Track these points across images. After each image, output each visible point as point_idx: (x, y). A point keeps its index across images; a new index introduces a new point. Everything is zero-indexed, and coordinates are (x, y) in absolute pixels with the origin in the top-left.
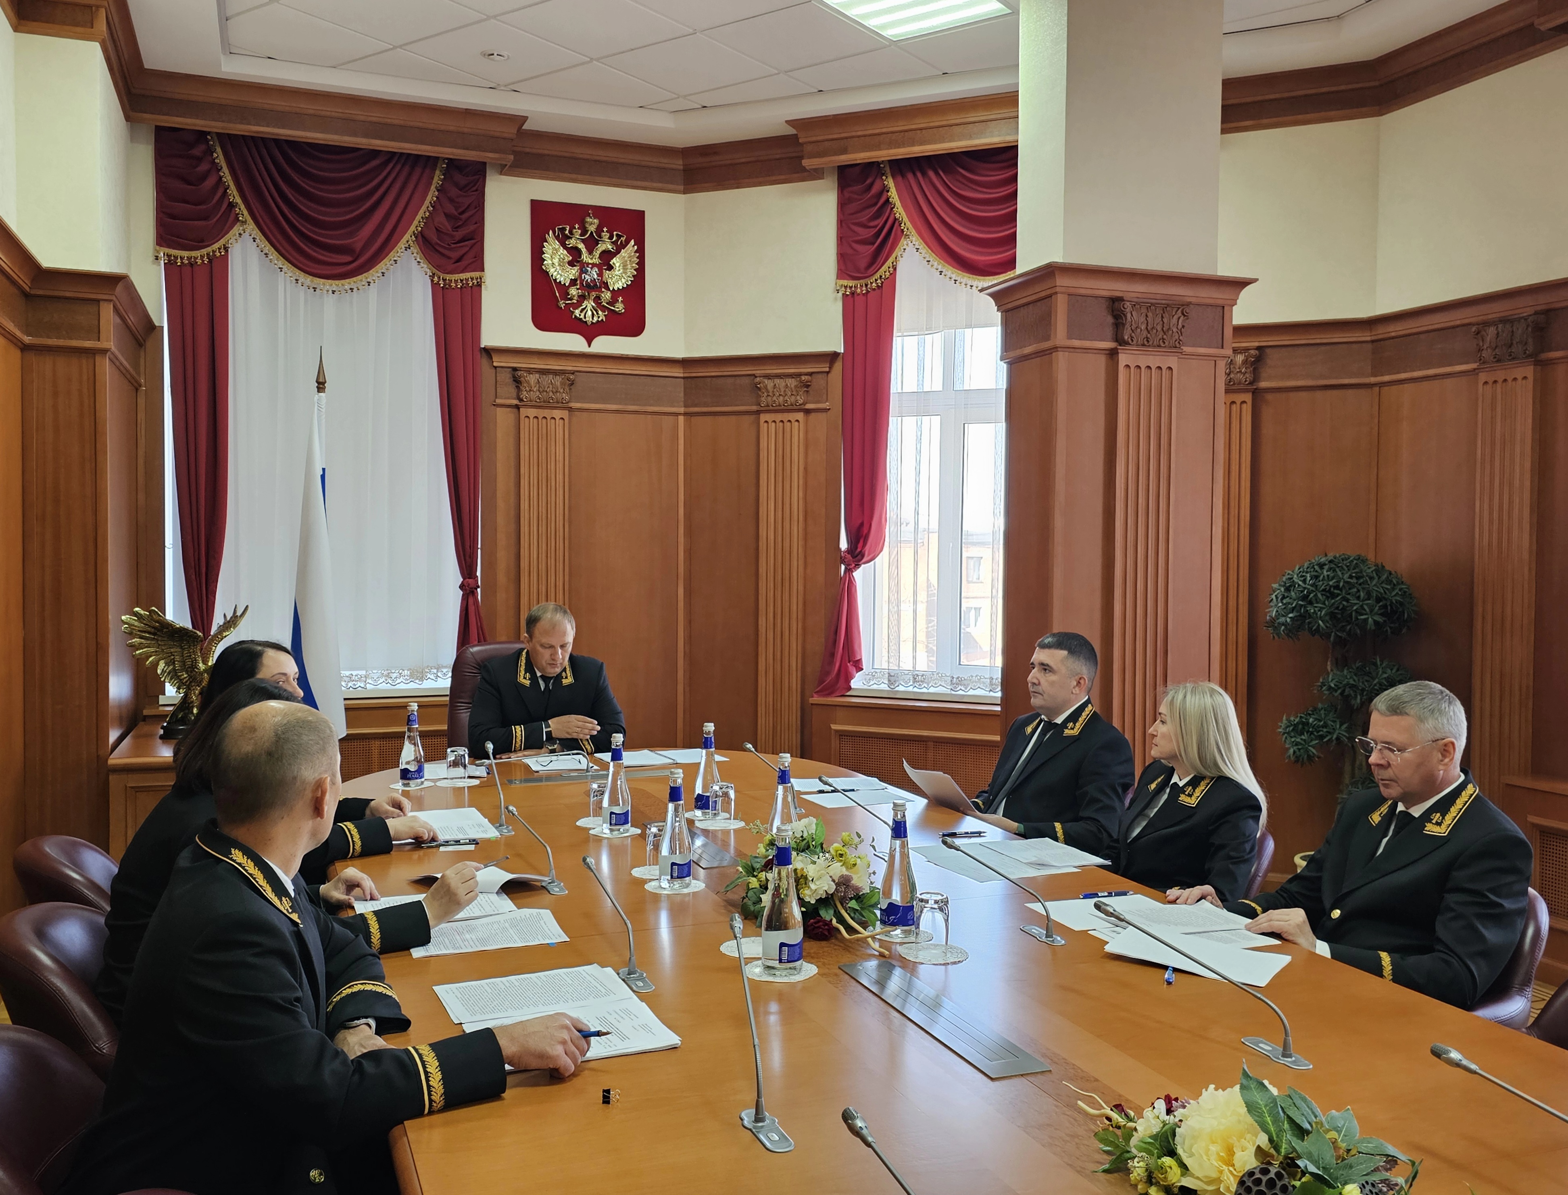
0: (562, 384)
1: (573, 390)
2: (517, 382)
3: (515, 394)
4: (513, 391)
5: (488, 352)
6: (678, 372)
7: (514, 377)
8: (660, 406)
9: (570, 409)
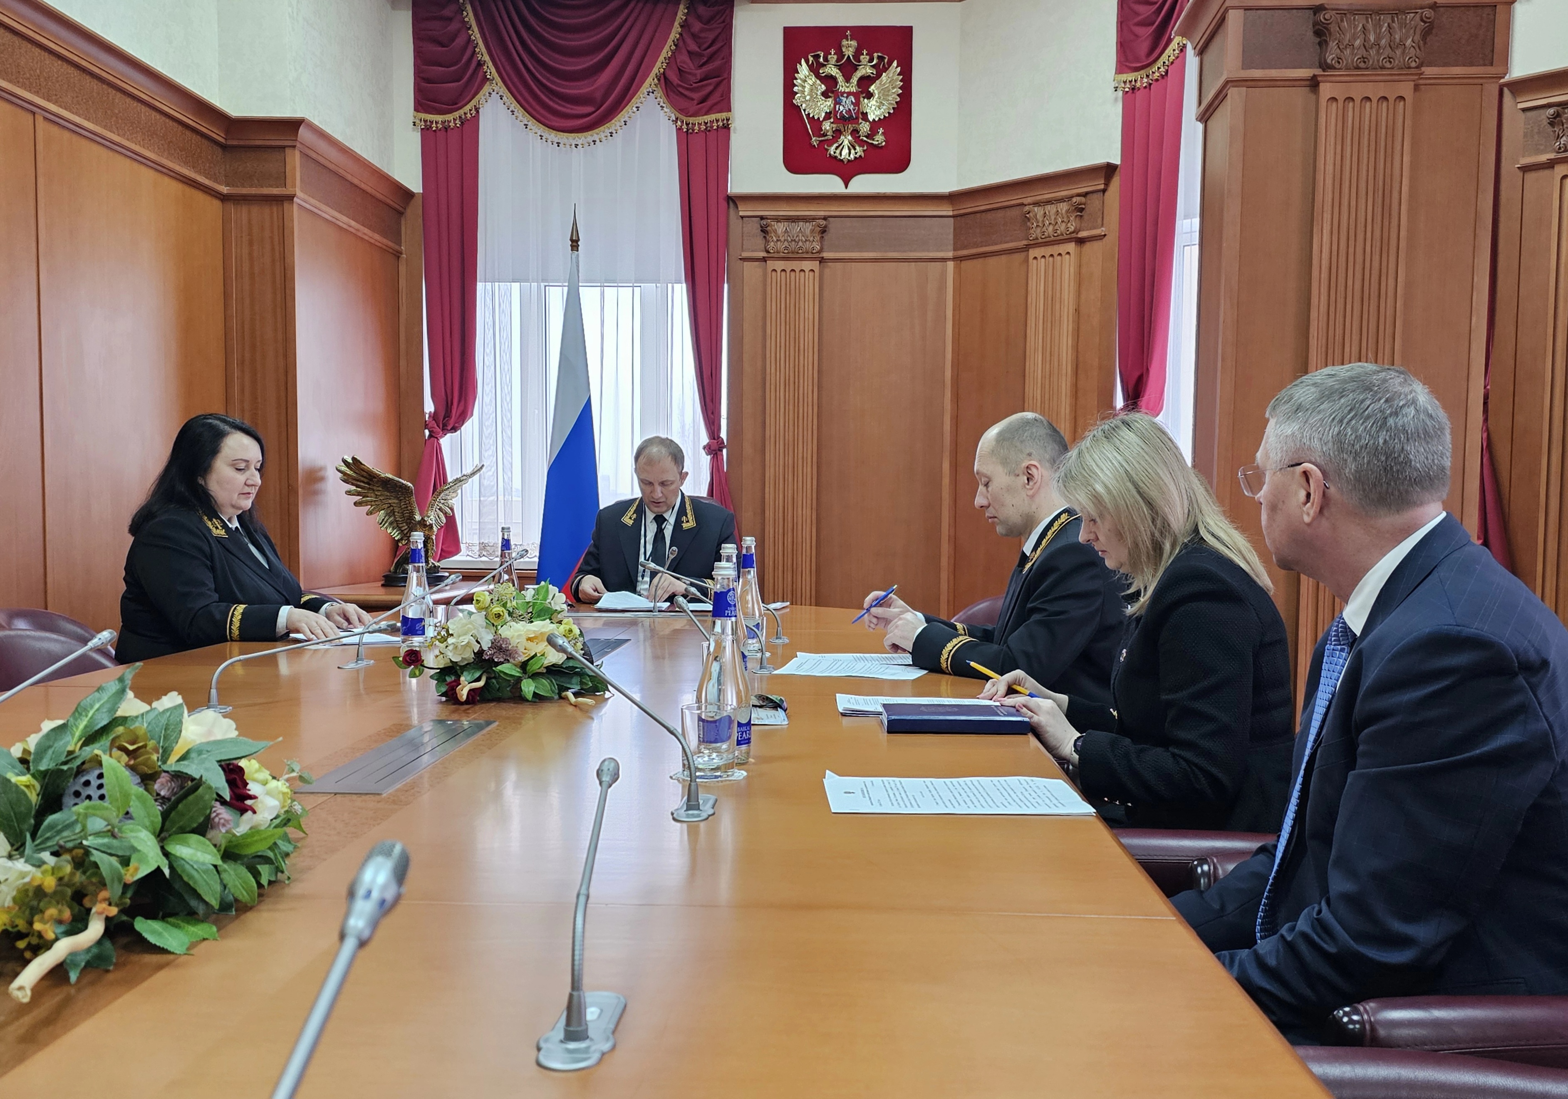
0: (812, 231)
1: (826, 238)
2: (764, 231)
3: (763, 246)
4: (760, 241)
5: (733, 200)
6: (947, 210)
7: (761, 227)
8: (923, 251)
9: (822, 260)
